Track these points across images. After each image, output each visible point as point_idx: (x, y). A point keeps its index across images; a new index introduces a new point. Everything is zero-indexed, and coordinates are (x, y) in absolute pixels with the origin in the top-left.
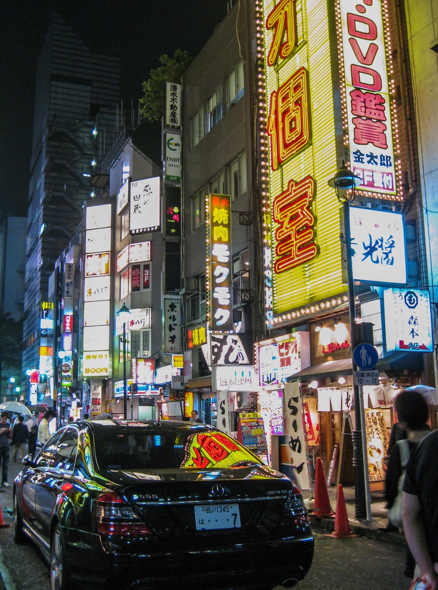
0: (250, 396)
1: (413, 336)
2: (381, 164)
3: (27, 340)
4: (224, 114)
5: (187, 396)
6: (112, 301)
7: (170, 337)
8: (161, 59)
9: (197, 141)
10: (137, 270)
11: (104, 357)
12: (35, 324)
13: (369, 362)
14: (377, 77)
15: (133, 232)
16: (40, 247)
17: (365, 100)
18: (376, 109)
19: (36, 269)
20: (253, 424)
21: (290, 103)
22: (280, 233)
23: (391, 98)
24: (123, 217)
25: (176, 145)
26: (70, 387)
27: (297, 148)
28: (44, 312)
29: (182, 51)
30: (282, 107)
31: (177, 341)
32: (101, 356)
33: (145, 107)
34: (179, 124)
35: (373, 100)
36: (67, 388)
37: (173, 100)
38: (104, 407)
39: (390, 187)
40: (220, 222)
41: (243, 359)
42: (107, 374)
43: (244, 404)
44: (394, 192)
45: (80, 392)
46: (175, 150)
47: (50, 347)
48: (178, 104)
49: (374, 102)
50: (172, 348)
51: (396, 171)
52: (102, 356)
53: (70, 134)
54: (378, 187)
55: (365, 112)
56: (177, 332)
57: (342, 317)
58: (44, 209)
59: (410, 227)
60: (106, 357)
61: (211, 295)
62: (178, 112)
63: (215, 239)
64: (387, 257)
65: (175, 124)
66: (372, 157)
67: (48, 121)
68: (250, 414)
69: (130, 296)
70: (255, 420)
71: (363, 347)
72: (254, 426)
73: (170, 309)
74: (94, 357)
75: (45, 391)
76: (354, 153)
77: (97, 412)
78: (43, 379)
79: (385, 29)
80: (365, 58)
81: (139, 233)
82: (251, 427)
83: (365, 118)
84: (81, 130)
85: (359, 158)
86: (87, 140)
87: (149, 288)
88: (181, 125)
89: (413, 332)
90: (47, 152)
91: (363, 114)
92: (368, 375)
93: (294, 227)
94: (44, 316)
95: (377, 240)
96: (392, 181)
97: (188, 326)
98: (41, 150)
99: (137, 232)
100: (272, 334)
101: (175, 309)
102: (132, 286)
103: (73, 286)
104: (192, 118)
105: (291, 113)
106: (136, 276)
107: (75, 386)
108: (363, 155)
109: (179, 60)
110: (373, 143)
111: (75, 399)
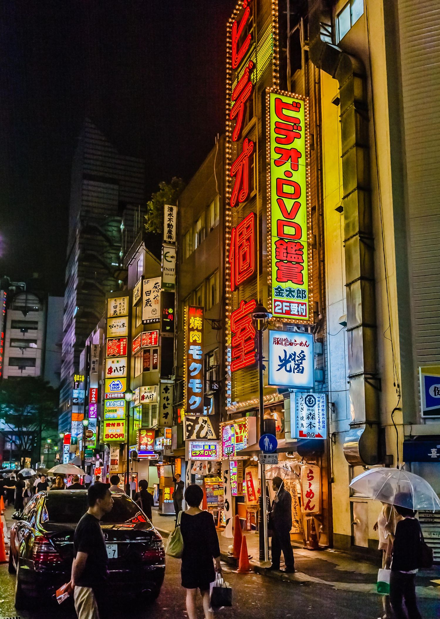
0: (217, 464)
1: (311, 427)
2: (297, 297)
3: (63, 406)
4: (206, 236)
5: (176, 461)
6: (129, 378)
7: (164, 414)
8: (161, 186)
9: (188, 256)
10: (148, 354)
11: (121, 425)
12: (69, 393)
13: (271, 448)
14: (298, 228)
15: (145, 322)
16: (74, 326)
17: (287, 247)
18: (296, 254)
19: (71, 345)
20: (215, 486)
21: (244, 239)
22: (235, 340)
23: (309, 244)
24: (138, 308)
25: (172, 257)
26: (95, 449)
27: (247, 276)
28: (76, 383)
29: (178, 178)
30: (239, 241)
31: (170, 417)
32: (118, 425)
33: (149, 222)
34: (174, 240)
35: (294, 247)
36: (92, 450)
37: (170, 220)
38: (122, 466)
39: (304, 314)
40: (195, 328)
41: (212, 435)
42: (124, 439)
43: (213, 470)
44: (307, 318)
45: (102, 453)
46: (171, 262)
47: (81, 413)
48: (174, 223)
49: (294, 248)
50: (165, 423)
51: (309, 301)
52: (120, 424)
53: (100, 228)
54: (294, 315)
55: (287, 257)
56: (170, 410)
57: (277, 408)
58: (77, 294)
59: (319, 344)
60: (123, 426)
61: (187, 385)
62: (174, 230)
63: (191, 341)
64: (298, 367)
65: (171, 240)
66: (290, 291)
67: (81, 216)
68: (213, 478)
69: (142, 375)
70: (217, 484)
71: (266, 437)
72: (216, 488)
73: (164, 391)
74: (113, 425)
75: (76, 452)
76: (276, 289)
77: (115, 471)
78: (74, 441)
79: (307, 189)
80: (289, 214)
81: (150, 323)
82: (214, 489)
83: (286, 262)
84: (110, 224)
85: (279, 292)
86: (115, 233)
87: (157, 369)
88: (176, 241)
89: (310, 424)
90: (80, 243)
91: (285, 258)
92: (269, 457)
93: (243, 338)
94: (76, 387)
95: (290, 354)
96: (306, 309)
97: (179, 405)
98: (75, 242)
99: (148, 321)
100: (233, 417)
101: (168, 391)
102: (144, 366)
103: (98, 364)
104: (185, 236)
105: (244, 248)
106: (147, 359)
107: (99, 448)
108: (283, 290)
109: (175, 185)
110: (292, 281)
111: (99, 459)
